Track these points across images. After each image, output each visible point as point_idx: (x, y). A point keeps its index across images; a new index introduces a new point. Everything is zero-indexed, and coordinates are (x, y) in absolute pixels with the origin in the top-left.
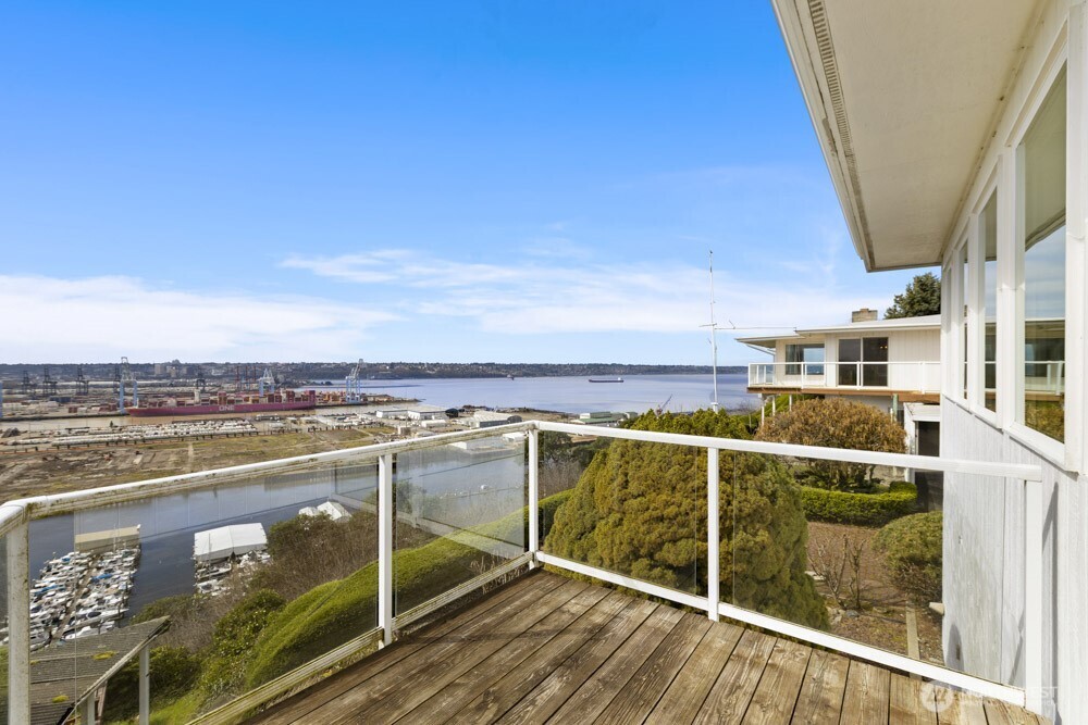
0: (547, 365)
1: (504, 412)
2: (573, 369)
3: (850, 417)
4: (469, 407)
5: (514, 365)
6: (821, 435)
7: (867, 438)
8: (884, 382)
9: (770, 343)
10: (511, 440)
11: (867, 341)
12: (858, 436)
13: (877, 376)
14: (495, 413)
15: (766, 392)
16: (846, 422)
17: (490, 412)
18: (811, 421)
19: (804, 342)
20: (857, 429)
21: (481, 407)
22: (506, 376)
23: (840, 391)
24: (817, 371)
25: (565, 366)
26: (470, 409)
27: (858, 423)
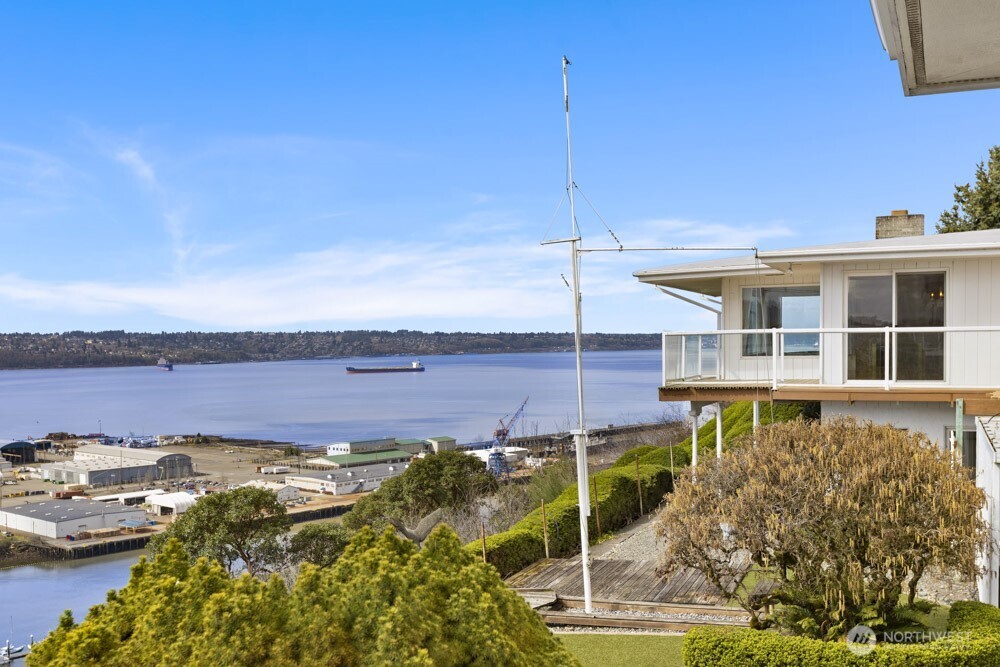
0: (249, 335)
1: (149, 446)
2: (310, 345)
3: (869, 462)
4: (62, 437)
5: (173, 337)
6: (805, 510)
7: (903, 511)
8: (935, 370)
9: (710, 285)
10: (166, 511)
11: (904, 280)
12: (885, 509)
13: (923, 359)
14: (127, 450)
15: (700, 398)
16: (860, 475)
17: (116, 448)
18: (784, 475)
19: (779, 284)
20: (884, 490)
21: (91, 437)
22: (153, 362)
23: (850, 393)
24: (806, 346)
25: (292, 336)
26: (62, 442)
27: (885, 477)
